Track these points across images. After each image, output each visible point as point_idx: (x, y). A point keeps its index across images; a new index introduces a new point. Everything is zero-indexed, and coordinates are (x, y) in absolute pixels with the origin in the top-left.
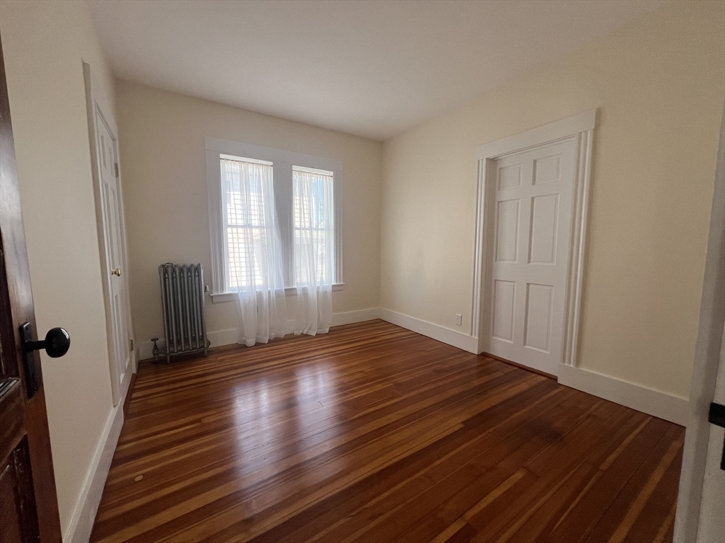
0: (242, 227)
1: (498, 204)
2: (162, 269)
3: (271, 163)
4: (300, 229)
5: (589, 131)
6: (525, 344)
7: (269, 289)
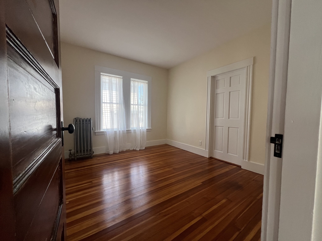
0: (109, 103)
1: (216, 95)
2: (75, 120)
3: (122, 77)
4: (133, 105)
5: (251, 66)
6: (228, 153)
7: (120, 130)
